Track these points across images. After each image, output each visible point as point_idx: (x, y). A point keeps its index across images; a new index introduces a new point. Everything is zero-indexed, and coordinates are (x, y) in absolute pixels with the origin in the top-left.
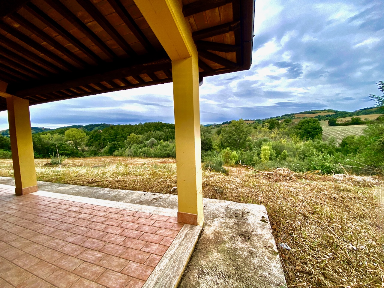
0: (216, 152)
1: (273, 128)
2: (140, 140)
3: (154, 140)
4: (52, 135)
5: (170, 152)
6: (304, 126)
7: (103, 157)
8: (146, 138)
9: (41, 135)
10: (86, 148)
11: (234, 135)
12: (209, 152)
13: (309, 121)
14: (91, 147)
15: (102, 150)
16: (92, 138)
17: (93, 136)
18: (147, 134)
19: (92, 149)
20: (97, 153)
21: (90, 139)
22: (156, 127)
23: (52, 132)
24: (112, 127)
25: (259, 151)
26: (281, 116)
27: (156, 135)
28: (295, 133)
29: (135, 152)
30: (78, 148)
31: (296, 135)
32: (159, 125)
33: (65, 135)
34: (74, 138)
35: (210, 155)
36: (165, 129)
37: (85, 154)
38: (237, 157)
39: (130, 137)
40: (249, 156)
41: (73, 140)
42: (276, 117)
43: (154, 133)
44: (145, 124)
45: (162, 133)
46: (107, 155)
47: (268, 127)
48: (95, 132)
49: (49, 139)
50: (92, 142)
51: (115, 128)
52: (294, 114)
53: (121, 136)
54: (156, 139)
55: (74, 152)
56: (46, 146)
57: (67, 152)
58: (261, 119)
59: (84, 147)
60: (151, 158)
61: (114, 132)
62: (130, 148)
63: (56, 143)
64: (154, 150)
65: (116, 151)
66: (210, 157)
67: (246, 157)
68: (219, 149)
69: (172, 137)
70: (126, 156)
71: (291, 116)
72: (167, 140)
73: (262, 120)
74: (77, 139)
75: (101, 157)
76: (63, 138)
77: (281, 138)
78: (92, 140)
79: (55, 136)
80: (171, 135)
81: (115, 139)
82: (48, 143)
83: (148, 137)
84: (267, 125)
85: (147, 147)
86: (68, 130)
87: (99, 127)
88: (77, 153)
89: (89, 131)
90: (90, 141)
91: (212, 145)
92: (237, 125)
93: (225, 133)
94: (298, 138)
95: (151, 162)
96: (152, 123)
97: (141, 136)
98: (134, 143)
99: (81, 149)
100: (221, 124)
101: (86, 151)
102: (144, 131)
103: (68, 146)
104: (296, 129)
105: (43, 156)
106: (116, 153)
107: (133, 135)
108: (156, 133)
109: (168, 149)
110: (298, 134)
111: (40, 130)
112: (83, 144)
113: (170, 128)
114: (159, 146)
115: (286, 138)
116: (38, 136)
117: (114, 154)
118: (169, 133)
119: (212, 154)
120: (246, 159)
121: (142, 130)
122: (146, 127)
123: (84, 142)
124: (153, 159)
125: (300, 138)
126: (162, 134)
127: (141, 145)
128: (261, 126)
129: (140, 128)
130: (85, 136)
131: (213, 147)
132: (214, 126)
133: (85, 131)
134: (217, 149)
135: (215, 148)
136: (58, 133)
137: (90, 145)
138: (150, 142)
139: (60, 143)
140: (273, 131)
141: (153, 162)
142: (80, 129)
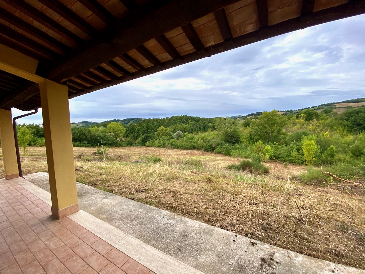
0: (245, 145)
1: (312, 119)
2: (167, 133)
3: (181, 132)
4: (98, 128)
5: (195, 144)
6: (352, 116)
7: (137, 147)
8: (173, 130)
9: (90, 128)
10: (124, 139)
11: (266, 127)
12: (237, 146)
13: (359, 111)
14: (128, 138)
15: (137, 141)
16: (129, 130)
17: (129, 129)
18: (174, 126)
19: (129, 140)
20: (133, 143)
21: (127, 131)
22: (181, 120)
23: (98, 125)
24: (144, 121)
25: (298, 146)
26: (318, 106)
27: (181, 128)
28: (341, 124)
29: (164, 143)
30: (118, 139)
31: (342, 127)
32: (184, 118)
33: (108, 128)
34: (114, 130)
35: (238, 148)
36: (190, 122)
37: (123, 144)
38: (271, 152)
39: (160, 129)
40: (286, 151)
41: (113, 132)
42: (312, 107)
43: (180, 126)
44: (171, 118)
45: (187, 125)
46: (141, 145)
47: (304, 119)
48: (131, 125)
49: (96, 131)
50: (128, 134)
51: (147, 122)
52: (334, 103)
53: (152, 129)
54: (182, 131)
55: (114, 142)
56: (94, 137)
57: (109, 142)
58: (293, 110)
59: (122, 138)
60: (177, 149)
61: (146, 125)
62: (159, 140)
63: (101, 134)
64: (180, 142)
65: (148, 142)
66: (238, 150)
67: (282, 152)
68: (247, 142)
69: (196, 130)
70: (156, 147)
71: (331, 106)
72: (192, 132)
73: (295, 111)
74: (117, 131)
75: (136, 147)
76: (106, 130)
77: (321, 130)
78: (128, 132)
79: (100, 129)
80: (195, 128)
81: (147, 132)
82: (95, 135)
83: (174, 130)
84: (304, 116)
85: (175, 139)
86: (110, 124)
87: (134, 121)
88: (117, 143)
89: (125, 125)
90: (127, 133)
91: (239, 138)
92: (269, 117)
93: (255, 126)
94: (345, 131)
95: (179, 153)
96: (178, 116)
97: (168, 129)
98: (162, 135)
99: (120, 140)
100: (247, 116)
101: (124, 142)
102: (171, 124)
103: (110, 137)
104: (343, 120)
105: (91, 145)
106: (148, 143)
107: (162, 127)
108: (181, 125)
109: (193, 141)
110: (345, 126)
111: (89, 124)
112: (121, 135)
113: (195, 120)
114: (185, 138)
115: (329, 130)
116: (88, 129)
117: (146, 144)
118: (194, 126)
119: (240, 147)
120: (282, 154)
121: (169, 123)
122: (173, 120)
123: (122, 134)
124: (179, 150)
125: (348, 130)
126: (187, 127)
127: (168, 137)
128: (295, 118)
129: (167, 121)
130: (123, 128)
131: (241, 140)
132: (239, 118)
133: (123, 125)
134: (245, 142)
135: (243, 141)
136: (102, 126)
137: (127, 137)
138: (177, 135)
139: (104, 135)
140: (311, 123)
141: (181, 154)
142: (119, 123)
